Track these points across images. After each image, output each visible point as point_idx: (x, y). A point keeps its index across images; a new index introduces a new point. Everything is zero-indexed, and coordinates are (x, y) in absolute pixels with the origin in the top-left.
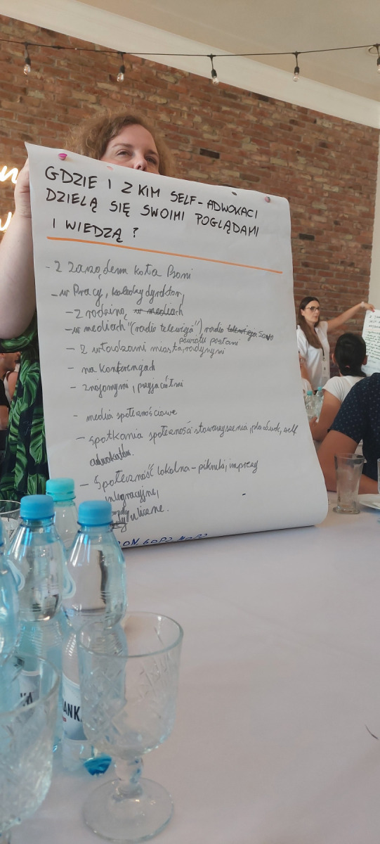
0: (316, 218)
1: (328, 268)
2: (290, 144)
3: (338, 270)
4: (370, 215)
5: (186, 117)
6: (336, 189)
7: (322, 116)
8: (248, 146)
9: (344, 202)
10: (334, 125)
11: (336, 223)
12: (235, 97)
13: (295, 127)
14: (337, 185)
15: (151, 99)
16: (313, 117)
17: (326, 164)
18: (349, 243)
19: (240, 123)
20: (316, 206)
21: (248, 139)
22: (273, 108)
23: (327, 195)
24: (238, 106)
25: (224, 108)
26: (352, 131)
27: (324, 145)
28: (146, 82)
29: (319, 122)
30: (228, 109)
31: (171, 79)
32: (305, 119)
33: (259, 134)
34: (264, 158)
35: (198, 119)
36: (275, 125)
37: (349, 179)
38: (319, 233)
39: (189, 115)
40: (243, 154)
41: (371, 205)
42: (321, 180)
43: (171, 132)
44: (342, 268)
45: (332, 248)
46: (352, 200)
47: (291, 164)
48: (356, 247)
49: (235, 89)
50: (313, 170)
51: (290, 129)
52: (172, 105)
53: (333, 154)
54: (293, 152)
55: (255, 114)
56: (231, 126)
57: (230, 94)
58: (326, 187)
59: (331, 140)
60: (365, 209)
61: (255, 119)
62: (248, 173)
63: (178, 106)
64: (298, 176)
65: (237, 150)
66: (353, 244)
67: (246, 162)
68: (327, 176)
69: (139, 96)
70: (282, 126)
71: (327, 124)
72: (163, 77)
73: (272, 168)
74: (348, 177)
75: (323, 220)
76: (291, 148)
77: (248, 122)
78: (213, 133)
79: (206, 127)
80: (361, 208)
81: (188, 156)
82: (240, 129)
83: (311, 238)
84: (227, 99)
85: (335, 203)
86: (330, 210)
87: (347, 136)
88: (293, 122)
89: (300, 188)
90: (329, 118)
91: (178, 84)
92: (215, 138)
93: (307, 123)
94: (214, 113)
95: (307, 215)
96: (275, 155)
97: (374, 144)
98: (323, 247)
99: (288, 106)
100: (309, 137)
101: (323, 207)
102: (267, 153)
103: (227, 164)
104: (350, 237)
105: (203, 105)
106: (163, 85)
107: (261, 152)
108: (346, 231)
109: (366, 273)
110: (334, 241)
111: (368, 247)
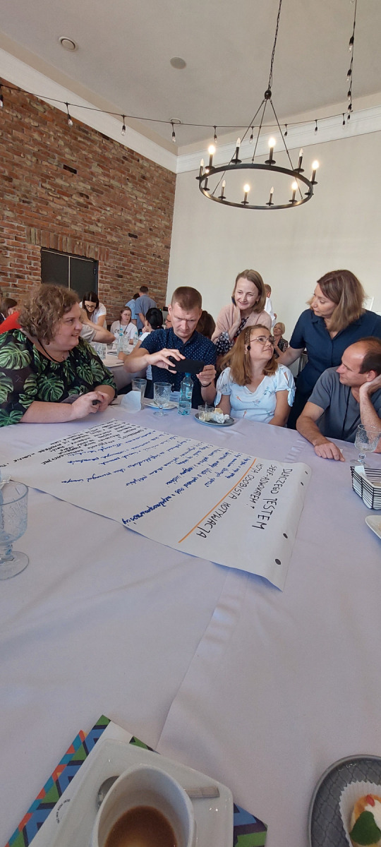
0: (138, 224)
1: (146, 257)
2: (124, 173)
3: (151, 259)
4: (170, 228)
5: (53, 140)
6: (151, 208)
7: (143, 158)
8: (95, 169)
9: (155, 217)
10: (150, 166)
11: (151, 229)
12: (87, 133)
13: (126, 162)
14: (151, 205)
15: (27, 120)
16: (137, 157)
17: (145, 191)
18: (157, 243)
19: (91, 152)
20: (138, 216)
21: (96, 164)
22: (112, 146)
23: (145, 210)
24: (89, 139)
25: (79, 139)
26: (160, 172)
27: (144, 178)
28: (22, 107)
29: (141, 161)
30: (82, 140)
31: (40, 108)
32: (133, 158)
33: (103, 162)
34: (106, 179)
35: (61, 143)
36: (113, 158)
37: (158, 203)
38: (141, 234)
39: (54, 138)
40: (92, 173)
41: (170, 221)
42: (142, 200)
43: (42, 148)
44: (154, 258)
45: (147, 245)
46: (160, 216)
47: (123, 187)
48: (161, 246)
49: (87, 126)
50: (137, 193)
51: (123, 163)
52: (42, 129)
53: (149, 185)
54: (124, 178)
55: (100, 147)
56: (84, 152)
57: (83, 129)
58: (145, 206)
59: (148, 175)
60: (168, 224)
61: (100, 151)
62: (96, 187)
63: (46, 130)
64: (128, 196)
65: (88, 170)
66: (160, 244)
67: (94, 179)
68: (145, 198)
69: (17, 117)
70: (118, 160)
71: (146, 164)
72: (35, 106)
73: (111, 186)
74: (157, 201)
75: (143, 226)
76: (123, 176)
77: (95, 152)
78: (72, 155)
79: (67, 150)
80: (165, 223)
81: (55, 168)
82: (90, 156)
83: (136, 237)
84: (81, 132)
85: (150, 217)
86: (147, 220)
87: (157, 174)
88: (124, 158)
89: (129, 203)
90: (147, 160)
91: (46, 114)
92: (74, 159)
93: (133, 161)
94: (73, 141)
95: (133, 222)
96: (113, 178)
97: (173, 183)
98: (143, 244)
99: (122, 146)
100: (135, 171)
101: (143, 218)
102: (108, 176)
103: (82, 179)
104: (159, 240)
105: (65, 133)
106: (35, 112)
107: (105, 175)
108: (156, 236)
109: (167, 263)
110: (149, 241)
111: (168, 247)
